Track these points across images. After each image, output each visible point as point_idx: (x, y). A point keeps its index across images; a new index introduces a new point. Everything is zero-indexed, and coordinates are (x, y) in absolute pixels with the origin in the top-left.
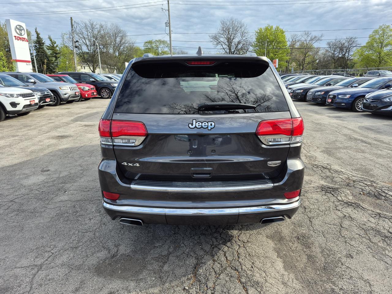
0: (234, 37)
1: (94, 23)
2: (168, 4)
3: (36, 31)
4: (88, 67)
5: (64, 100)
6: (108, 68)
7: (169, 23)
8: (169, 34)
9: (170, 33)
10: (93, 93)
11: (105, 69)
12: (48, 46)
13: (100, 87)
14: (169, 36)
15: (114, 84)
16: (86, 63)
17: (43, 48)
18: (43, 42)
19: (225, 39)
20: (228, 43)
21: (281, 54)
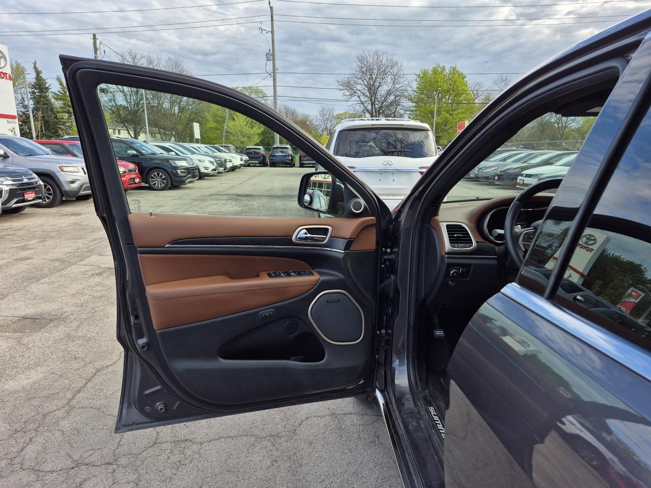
0: (380, 84)
1: (137, 56)
2: (272, 20)
3: (35, 68)
4: (126, 132)
5: (70, 194)
6: (160, 133)
7: (273, 55)
8: (272, 74)
9: (274, 72)
10: (134, 179)
11: (155, 135)
12: (56, 94)
13: (147, 168)
14: (272, 77)
15: (175, 161)
16: (122, 125)
17: (46, 97)
18: (47, 86)
19: (364, 87)
20: (370, 93)
21: (462, 113)
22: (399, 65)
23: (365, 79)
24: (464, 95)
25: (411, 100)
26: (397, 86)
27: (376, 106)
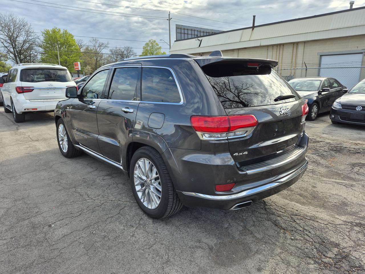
0: (17, 35)
19: (5, 36)
20: (11, 41)
21: (75, 57)
22: (29, 25)
23: (5, 31)
24: (74, 47)
25: (40, 46)
26: (30, 38)
27: (17, 49)
